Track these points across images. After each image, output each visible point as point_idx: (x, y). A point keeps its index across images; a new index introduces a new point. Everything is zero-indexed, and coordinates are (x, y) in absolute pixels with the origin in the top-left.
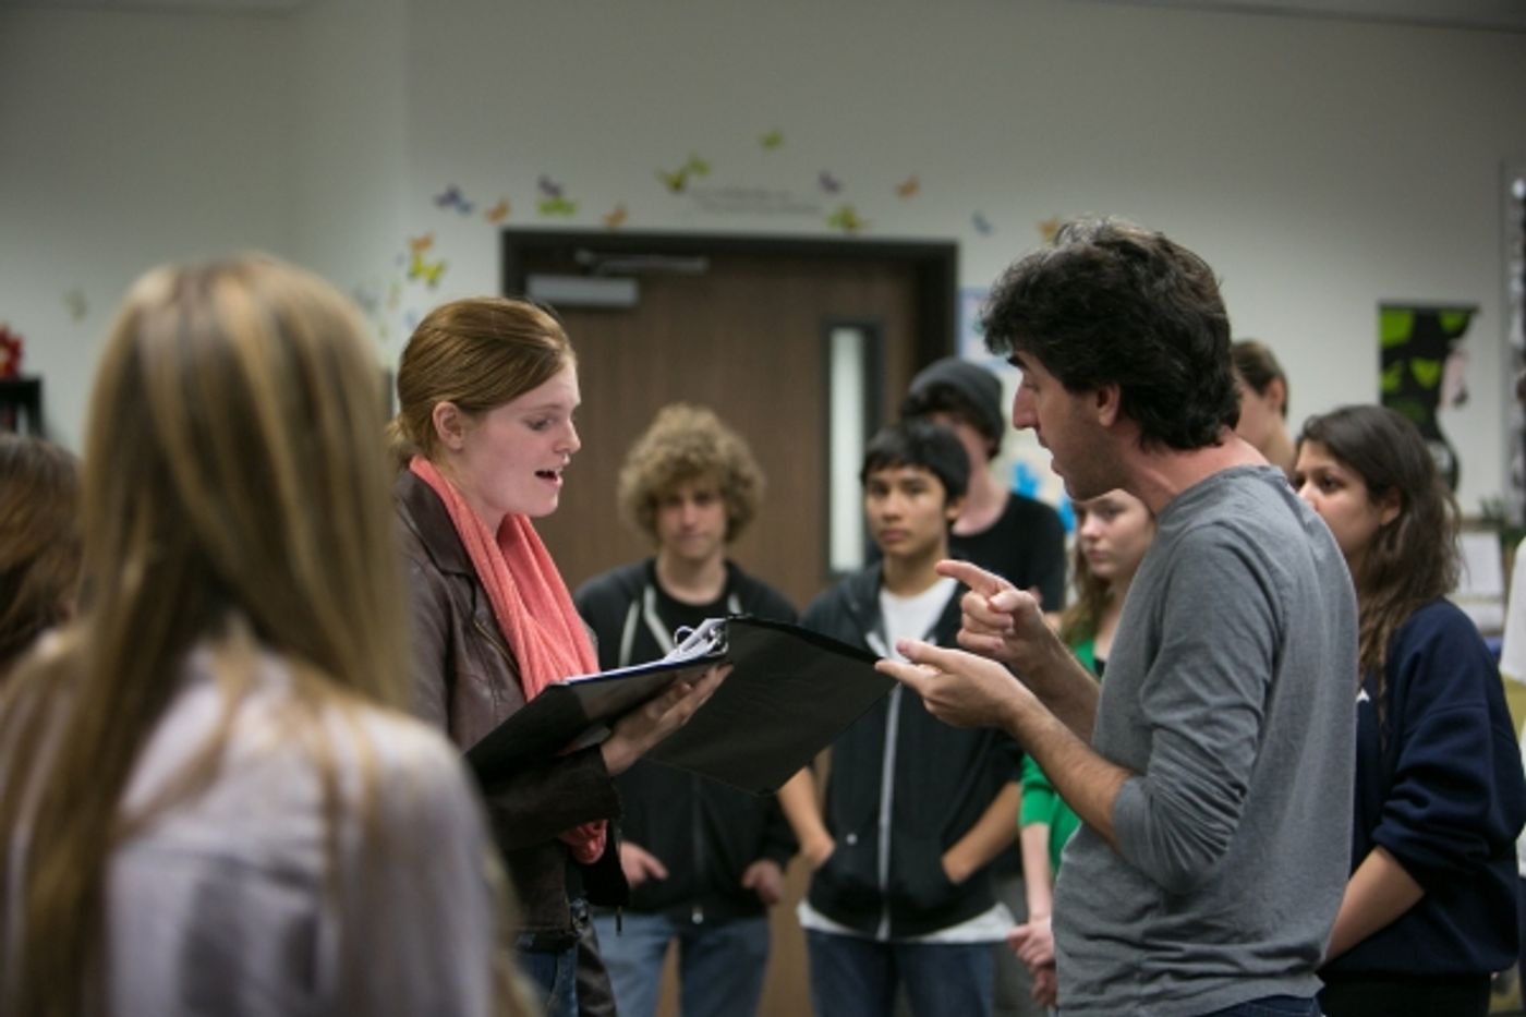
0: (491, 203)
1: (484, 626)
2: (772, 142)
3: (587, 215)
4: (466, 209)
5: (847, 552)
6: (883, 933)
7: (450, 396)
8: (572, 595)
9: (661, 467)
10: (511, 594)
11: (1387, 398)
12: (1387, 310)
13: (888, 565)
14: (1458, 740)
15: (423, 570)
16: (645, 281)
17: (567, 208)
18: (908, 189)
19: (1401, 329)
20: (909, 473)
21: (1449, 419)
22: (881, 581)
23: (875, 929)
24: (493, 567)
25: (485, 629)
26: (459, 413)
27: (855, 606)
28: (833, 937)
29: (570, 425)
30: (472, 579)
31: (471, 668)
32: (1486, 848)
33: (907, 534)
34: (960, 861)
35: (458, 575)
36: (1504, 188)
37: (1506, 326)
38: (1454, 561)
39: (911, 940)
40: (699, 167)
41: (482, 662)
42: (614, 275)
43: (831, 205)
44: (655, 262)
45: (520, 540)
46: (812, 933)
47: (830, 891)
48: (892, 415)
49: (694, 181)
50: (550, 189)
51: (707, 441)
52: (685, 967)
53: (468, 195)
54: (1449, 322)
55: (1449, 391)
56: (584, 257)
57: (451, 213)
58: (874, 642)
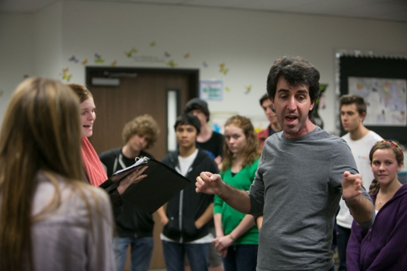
0: (83, 60)
2: (153, 44)
3: (107, 63)
4: (77, 61)
5: (172, 146)
6: (181, 241)
13: (181, 149)
16: (121, 79)
17: (102, 61)
18: (187, 56)
20: (188, 126)
21: (321, 112)
22: (179, 154)
23: (179, 240)
27: (172, 160)
28: (169, 243)
33: (187, 142)
34: (199, 223)
36: (334, 55)
37: (335, 89)
39: (188, 243)
40: (135, 51)
42: (114, 78)
43: (168, 60)
44: (124, 75)
46: (164, 241)
47: (168, 231)
48: (182, 112)
49: (133, 54)
50: (98, 56)
52: (132, 251)
53: (77, 58)
54: (321, 88)
55: (321, 105)
56: (106, 73)
57: (73, 63)
58: (177, 169)
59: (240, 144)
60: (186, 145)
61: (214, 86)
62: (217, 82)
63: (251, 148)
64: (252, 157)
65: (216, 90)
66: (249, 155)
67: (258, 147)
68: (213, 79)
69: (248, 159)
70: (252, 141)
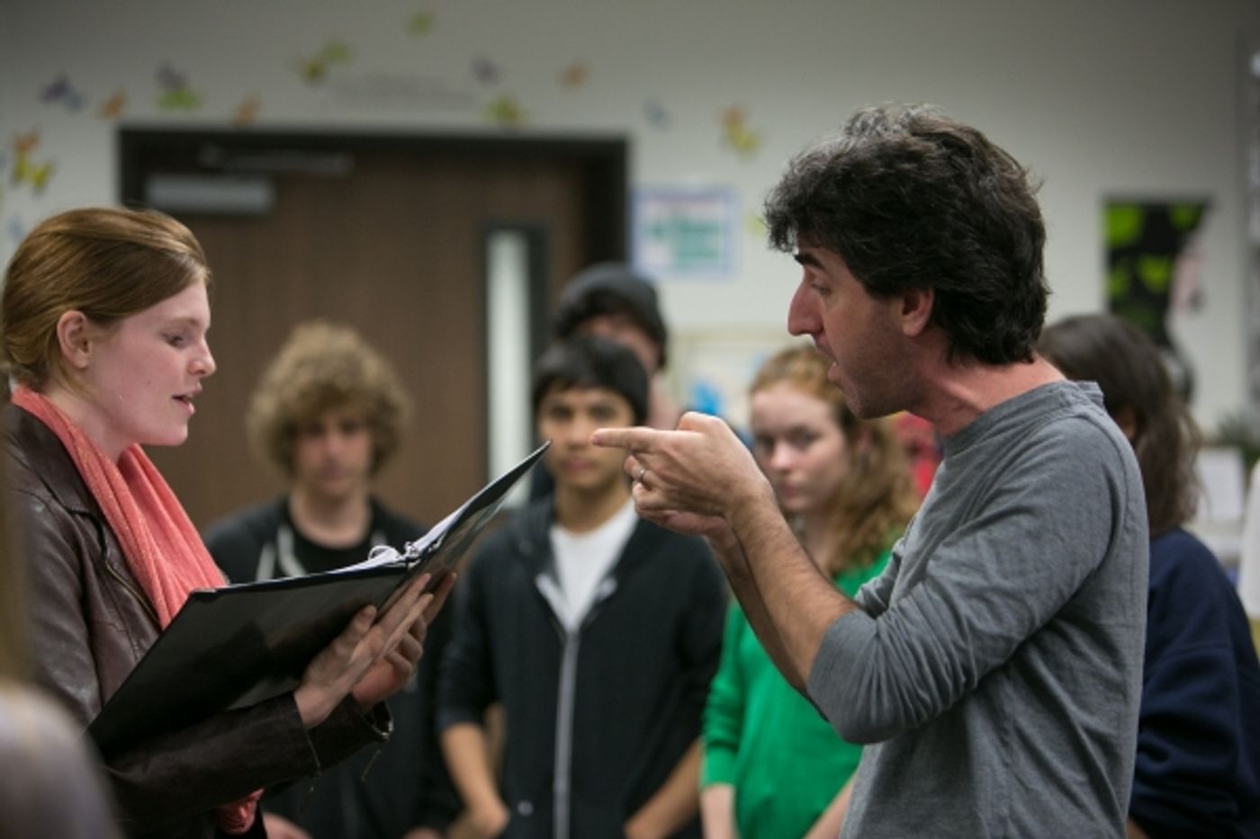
0: (105, 96)
1: (116, 568)
2: (421, 24)
3: (214, 109)
4: (76, 103)
7: (76, 304)
8: (202, 536)
9: (303, 395)
10: (143, 534)
11: (1116, 304)
12: (1113, 205)
13: (563, 499)
14: (1200, 685)
15: (47, 506)
16: (281, 183)
17: (189, 101)
18: (574, 76)
19: (1128, 226)
21: (1183, 326)
22: (554, 517)
24: (119, 504)
25: (116, 572)
26: (86, 323)
27: (525, 547)
29: (203, 343)
30: (97, 517)
31: (107, 615)
32: (1234, 807)
33: (592, 465)
34: (647, 829)
35: (83, 515)
36: (1241, 65)
37: (1244, 219)
38: (1191, 488)
40: (339, 53)
41: (117, 609)
42: (244, 175)
43: (487, 95)
44: (289, 162)
45: (140, 477)
49: (334, 69)
50: (173, 82)
51: (353, 366)
53: (78, 85)
54: (1182, 217)
55: (1183, 292)
56: (211, 155)
57: (58, 108)
58: (545, 585)
59: (819, 472)
60: (588, 479)
61: (698, 213)
62: (710, 195)
63: (868, 491)
64: (874, 530)
65: (704, 229)
66: (858, 523)
67: (899, 484)
68: (694, 179)
69: (858, 541)
70: (874, 458)
